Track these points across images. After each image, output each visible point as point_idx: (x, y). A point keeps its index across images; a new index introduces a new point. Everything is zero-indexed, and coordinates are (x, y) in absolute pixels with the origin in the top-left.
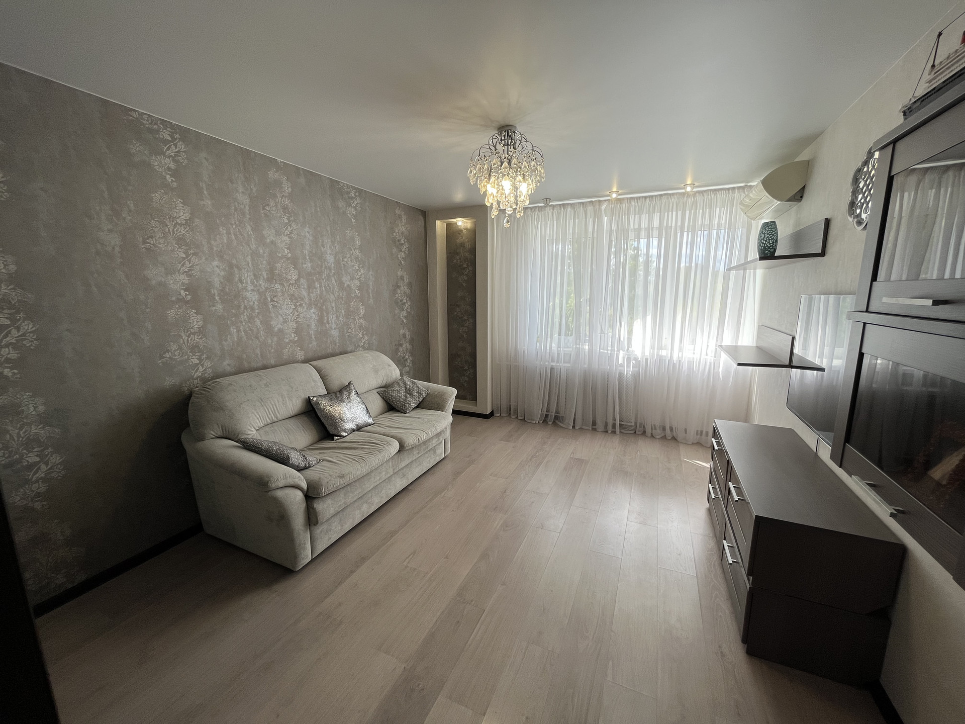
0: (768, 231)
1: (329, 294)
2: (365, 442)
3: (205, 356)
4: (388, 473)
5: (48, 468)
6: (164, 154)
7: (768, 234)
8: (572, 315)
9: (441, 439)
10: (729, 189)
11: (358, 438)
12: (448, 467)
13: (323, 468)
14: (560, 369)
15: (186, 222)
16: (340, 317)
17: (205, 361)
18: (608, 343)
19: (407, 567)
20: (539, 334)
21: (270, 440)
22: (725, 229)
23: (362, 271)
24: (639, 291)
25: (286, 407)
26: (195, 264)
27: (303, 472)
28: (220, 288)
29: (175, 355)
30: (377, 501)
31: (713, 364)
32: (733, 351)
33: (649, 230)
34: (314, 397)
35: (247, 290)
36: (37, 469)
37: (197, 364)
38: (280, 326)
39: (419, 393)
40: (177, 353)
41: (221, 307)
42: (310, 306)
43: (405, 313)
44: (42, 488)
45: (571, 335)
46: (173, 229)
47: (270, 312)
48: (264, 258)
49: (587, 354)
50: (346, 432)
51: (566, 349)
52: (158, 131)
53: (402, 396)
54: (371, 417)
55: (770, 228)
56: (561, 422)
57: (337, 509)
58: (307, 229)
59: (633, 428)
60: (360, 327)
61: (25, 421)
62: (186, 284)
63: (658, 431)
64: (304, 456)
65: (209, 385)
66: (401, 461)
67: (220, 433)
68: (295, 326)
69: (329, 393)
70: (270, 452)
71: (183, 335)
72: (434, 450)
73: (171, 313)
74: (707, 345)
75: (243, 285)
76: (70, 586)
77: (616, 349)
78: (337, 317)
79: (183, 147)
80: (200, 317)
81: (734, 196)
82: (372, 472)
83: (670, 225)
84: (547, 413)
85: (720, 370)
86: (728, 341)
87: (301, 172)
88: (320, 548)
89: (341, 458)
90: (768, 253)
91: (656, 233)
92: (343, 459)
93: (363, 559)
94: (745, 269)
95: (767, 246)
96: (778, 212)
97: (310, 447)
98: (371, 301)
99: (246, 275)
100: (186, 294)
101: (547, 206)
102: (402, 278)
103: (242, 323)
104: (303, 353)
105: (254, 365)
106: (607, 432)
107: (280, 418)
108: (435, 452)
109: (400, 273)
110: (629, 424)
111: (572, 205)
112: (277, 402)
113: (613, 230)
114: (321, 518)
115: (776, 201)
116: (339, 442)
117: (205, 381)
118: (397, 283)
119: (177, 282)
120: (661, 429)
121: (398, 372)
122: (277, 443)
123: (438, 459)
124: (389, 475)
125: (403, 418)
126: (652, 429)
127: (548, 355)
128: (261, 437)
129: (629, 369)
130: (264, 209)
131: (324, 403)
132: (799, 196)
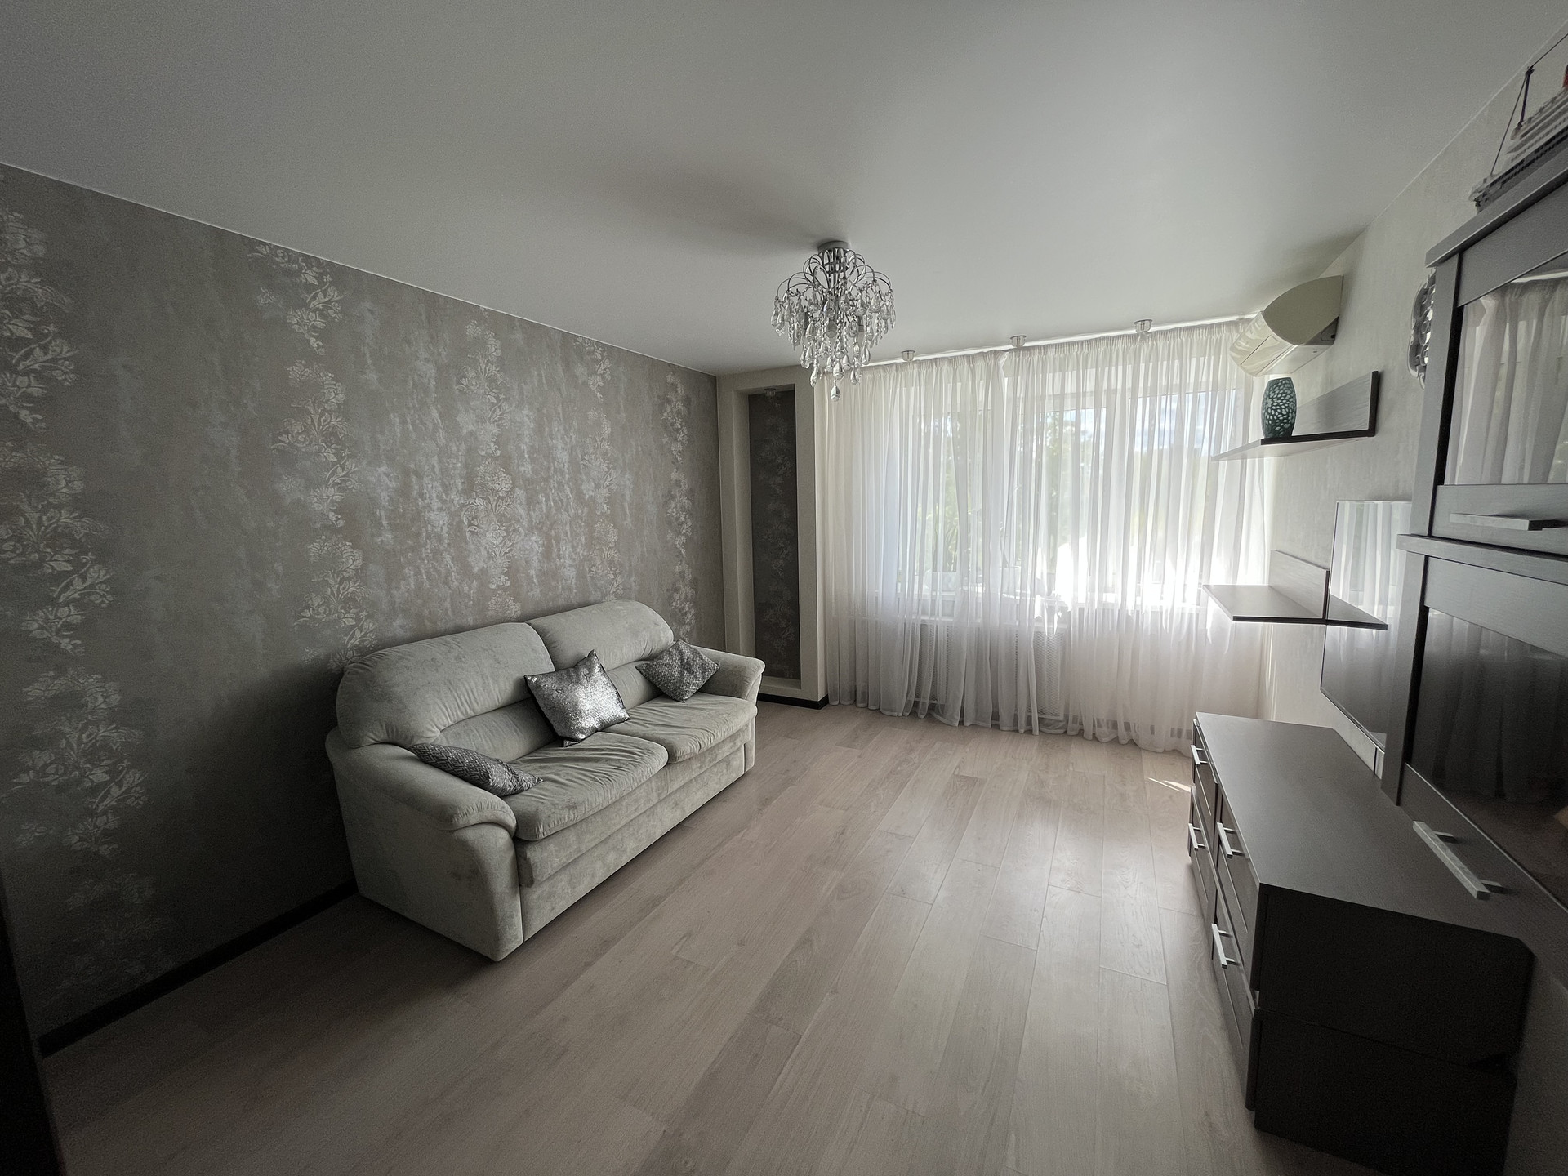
0: (1278, 394)
1: (561, 513)
2: (613, 750)
3: (364, 614)
4: (649, 800)
5: (122, 791)
6: (306, 306)
7: (1279, 399)
8: (955, 537)
9: (739, 743)
10: (1212, 326)
11: (603, 743)
12: (751, 790)
13: (544, 793)
14: (937, 626)
15: (340, 408)
16: (577, 547)
17: (365, 621)
18: (1015, 583)
19: (676, 958)
20: (900, 569)
21: (463, 747)
22: (1207, 392)
23: (614, 474)
24: (1066, 495)
25: (488, 693)
26: (352, 471)
27: (512, 798)
28: (390, 508)
29: (318, 613)
30: (633, 847)
31: (1194, 616)
32: (1228, 595)
33: (1079, 396)
34: (533, 677)
35: (431, 509)
36: (106, 792)
37: (352, 627)
38: (482, 564)
39: (704, 668)
40: (321, 610)
41: (390, 536)
42: (530, 530)
43: (683, 539)
44: (112, 822)
45: (954, 571)
46: (319, 420)
47: (467, 543)
48: (457, 459)
49: (980, 601)
50: (583, 733)
51: (945, 594)
52: (298, 273)
53: (676, 672)
54: (624, 708)
55: (1281, 390)
56: (941, 716)
57: (565, 859)
58: (525, 412)
59: (1062, 724)
60: (611, 562)
61: (90, 718)
62: (338, 503)
63: (1105, 729)
64: (514, 773)
65: (369, 660)
66: (671, 780)
67: (383, 736)
68: (506, 564)
69: (558, 669)
70: (459, 767)
71: (331, 581)
72: (727, 761)
73: (314, 548)
74: (1185, 585)
75: (426, 501)
76: (150, 978)
77: (1029, 592)
78: (573, 547)
79: (336, 294)
80: (358, 553)
81: (1221, 337)
82: (622, 798)
83: (1113, 387)
84: (917, 699)
85: (1209, 626)
86: (1219, 576)
87: (517, 324)
88: (537, 925)
89: (573, 776)
90: (1279, 432)
91: (1090, 400)
92: (576, 778)
93: (607, 944)
94: (1244, 458)
95: (1278, 418)
96: (1297, 362)
97: (526, 758)
98: (628, 521)
99: (430, 486)
100: (337, 517)
101: (909, 362)
102: (678, 483)
103: (423, 560)
104: (518, 605)
105: (441, 626)
106: (1017, 731)
107: (479, 710)
108: (728, 765)
109: (674, 475)
110: (1054, 718)
111: (950, 360)
112: (474, 686)
113: (1019, 398)
114: (538, 874)
115: (1290, 344)
116: (572, 750)
117: (363, 652)
118: (670, 492)
119: (323, 500)
120: (1110, 725)
121: (670, 634)
122: (472, 751)
123: (734, 777)
124: (652, 804)
125: (678, 710)
126: (1094, 726)
127: (915, 604)
128: (448, 741)
129: (1052, 626)
130: (458, 383)
131: (549, 685)
132: (1330, 334)
